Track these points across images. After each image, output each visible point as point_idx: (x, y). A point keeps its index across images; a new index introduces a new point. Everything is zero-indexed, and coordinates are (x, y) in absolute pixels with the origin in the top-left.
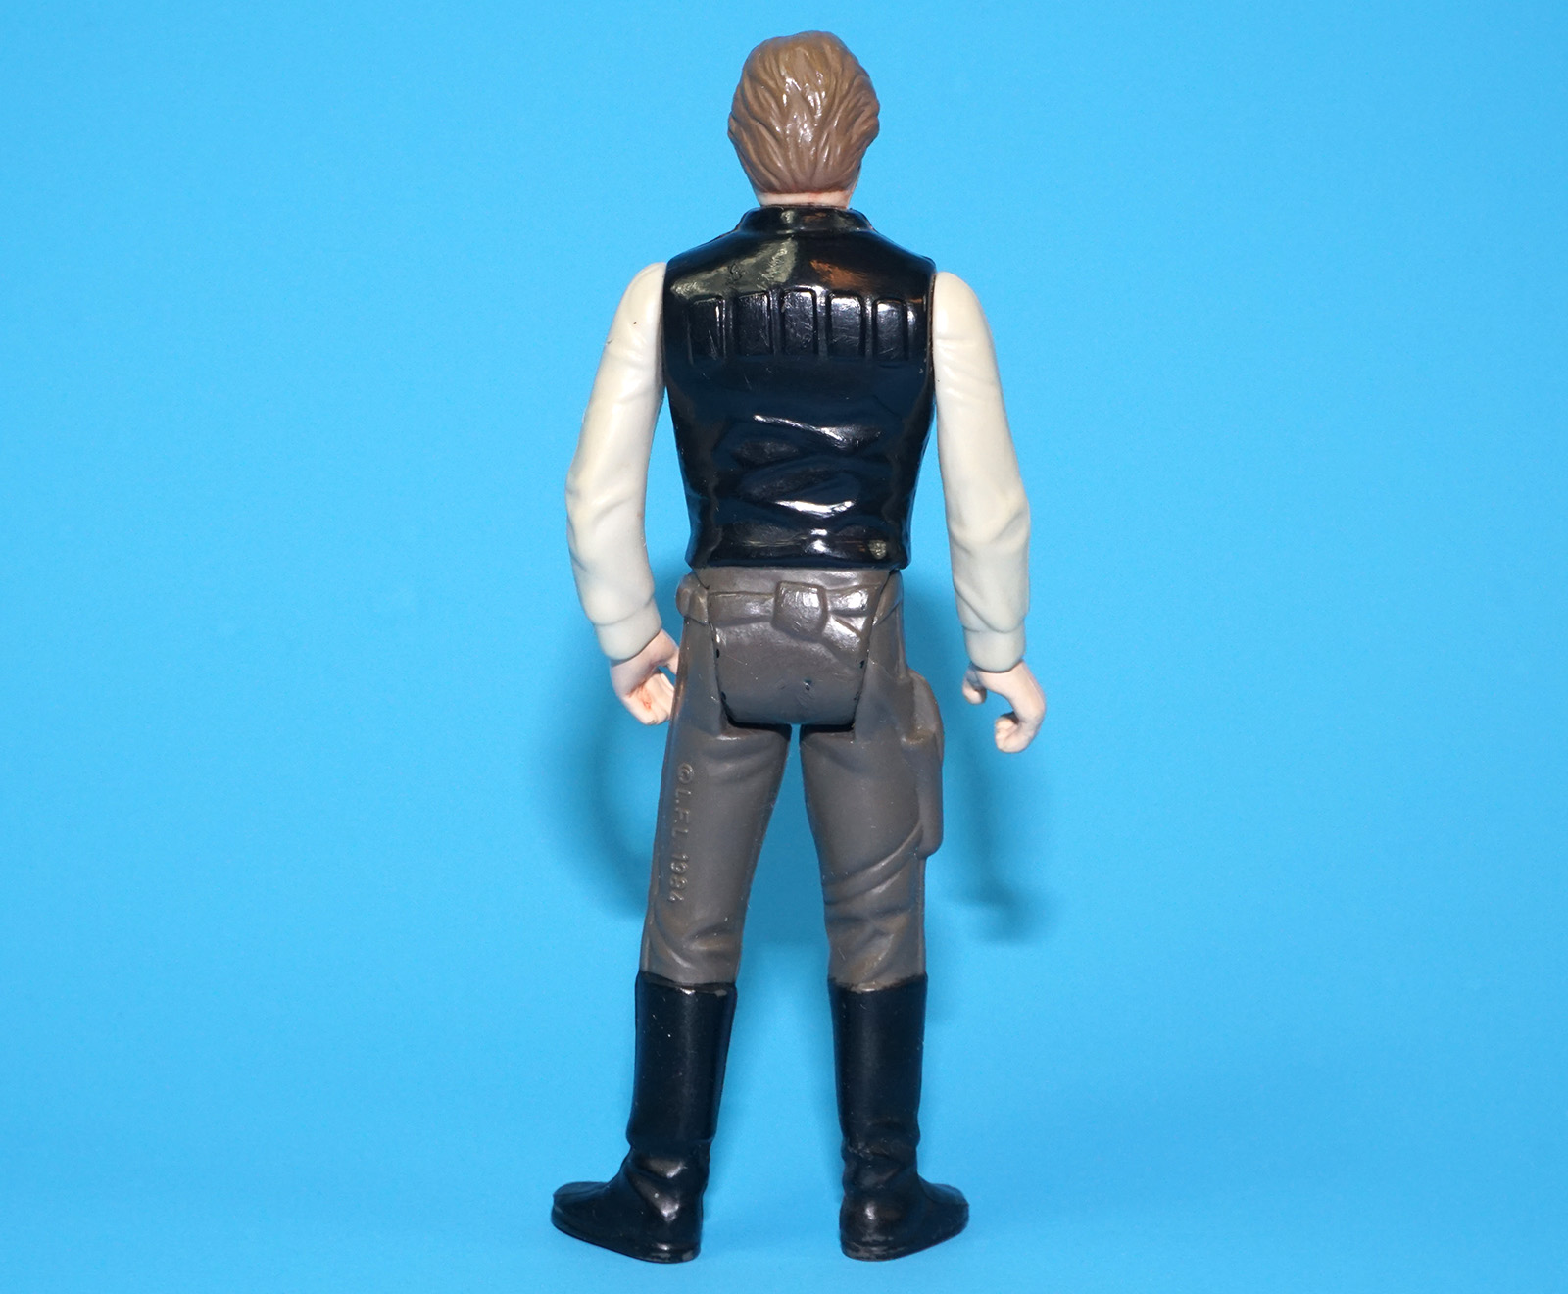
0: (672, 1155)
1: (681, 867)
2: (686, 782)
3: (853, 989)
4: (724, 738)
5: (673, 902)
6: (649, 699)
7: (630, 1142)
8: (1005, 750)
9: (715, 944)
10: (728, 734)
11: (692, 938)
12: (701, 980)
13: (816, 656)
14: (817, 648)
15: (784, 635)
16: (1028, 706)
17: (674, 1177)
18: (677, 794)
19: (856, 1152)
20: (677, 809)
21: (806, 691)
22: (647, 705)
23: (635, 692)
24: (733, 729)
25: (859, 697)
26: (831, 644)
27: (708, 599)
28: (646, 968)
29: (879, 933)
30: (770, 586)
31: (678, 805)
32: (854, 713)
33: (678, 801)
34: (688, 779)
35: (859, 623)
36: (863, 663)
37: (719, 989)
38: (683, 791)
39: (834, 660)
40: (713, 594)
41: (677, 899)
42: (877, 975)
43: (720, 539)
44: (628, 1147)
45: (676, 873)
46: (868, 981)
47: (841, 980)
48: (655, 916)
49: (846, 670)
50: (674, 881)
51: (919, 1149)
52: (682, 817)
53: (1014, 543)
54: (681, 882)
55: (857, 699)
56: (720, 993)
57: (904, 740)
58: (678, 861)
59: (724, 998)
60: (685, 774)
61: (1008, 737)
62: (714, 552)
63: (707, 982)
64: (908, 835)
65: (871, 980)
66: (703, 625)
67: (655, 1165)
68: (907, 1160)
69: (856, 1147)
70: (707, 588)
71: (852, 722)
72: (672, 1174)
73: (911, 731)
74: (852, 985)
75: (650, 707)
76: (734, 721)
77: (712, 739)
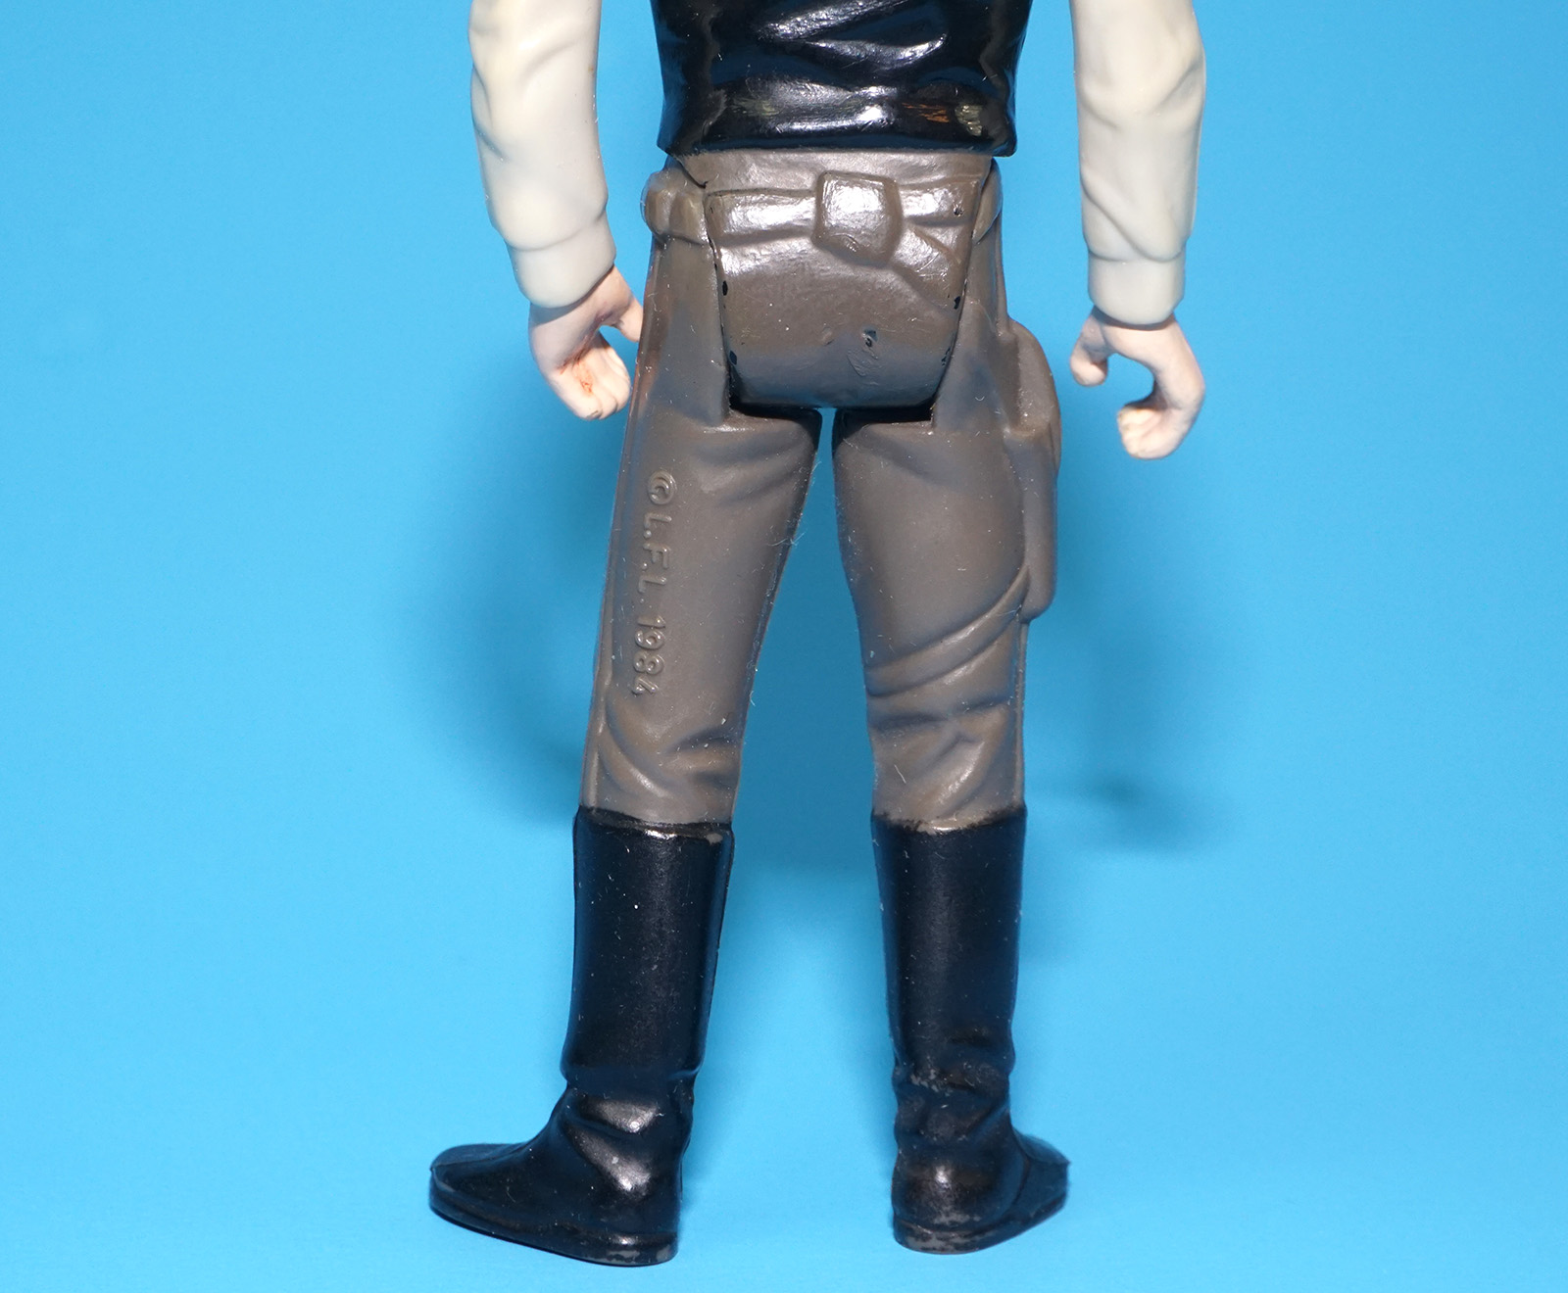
0: (638, 1095)
1: (654, 638)
2: (667, 501)
3: (922, 828)
4: (726, 428)
5: (638, 694)
6: (590, 377)
7: (567, 1077)
8: (1141, 455)
9: (708, 761)
10: (732, 424)
11: (673, 751)
12: (686, 818)
13: (885, 291)
14: (888, 278)
15: (831, 257)
16: (1182, 385)
17: (643, 1130)
18: (648, 523)
19: (925, 1084)
20: (648, 545)
21: (866, 348)
22: (587, 386)
23: (569, 366)
24: (737, 415)
25: (950, 358)
26: (907, 273)
27: (704, 204)
28: (592, 802)
29: (960, 740)
30: (808, 181)
31: (647, 539)
32: (939, 386)
33: (649, 533)
34: (666, 496)
35: (948, 237)
36: (958, 300)
37: (711, 831)
38: (658, 516)
39: (914, 297)
40: (715, 194)
41: (647, 690)
42: (959, 804)
43: (723, 107)
44: (563, 1084)
45: (648, 649)
46: (945, 815)
47: (897, 814)
48: (609, 719)
49: (932, 313)
50: (642, 660)
51: (1012, 1078)
52: (655, 557)
53: (1184, 114)
54: (653, 663)
55: (947, 361)
56: (713, 838)
57: (1007, 430)
58: (645, 628)
59: (718, 846)
60: (662, 488)
61: (1145, 435)
62: (712, 127)
63: (695, 820)
64: (1011, 582)
65: (948, 814)
66: (697, 244)
67: (610, 1111)
68: (995, 1096)
69: (926, 1076)
70: (703, 186)
71: (932, 399)
72: (635, 1126)
73: (1015, 418)
74: (920, 822)
75: (590, 390)
76: (740, 400)
77: (709, 430)
